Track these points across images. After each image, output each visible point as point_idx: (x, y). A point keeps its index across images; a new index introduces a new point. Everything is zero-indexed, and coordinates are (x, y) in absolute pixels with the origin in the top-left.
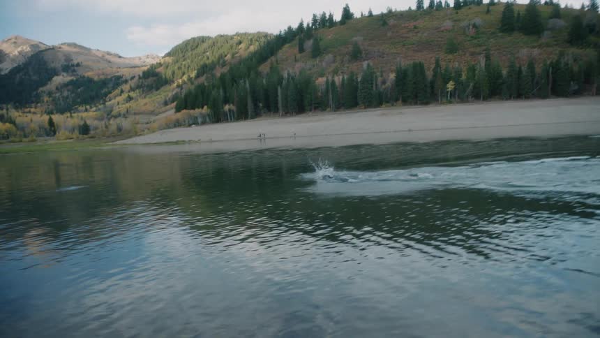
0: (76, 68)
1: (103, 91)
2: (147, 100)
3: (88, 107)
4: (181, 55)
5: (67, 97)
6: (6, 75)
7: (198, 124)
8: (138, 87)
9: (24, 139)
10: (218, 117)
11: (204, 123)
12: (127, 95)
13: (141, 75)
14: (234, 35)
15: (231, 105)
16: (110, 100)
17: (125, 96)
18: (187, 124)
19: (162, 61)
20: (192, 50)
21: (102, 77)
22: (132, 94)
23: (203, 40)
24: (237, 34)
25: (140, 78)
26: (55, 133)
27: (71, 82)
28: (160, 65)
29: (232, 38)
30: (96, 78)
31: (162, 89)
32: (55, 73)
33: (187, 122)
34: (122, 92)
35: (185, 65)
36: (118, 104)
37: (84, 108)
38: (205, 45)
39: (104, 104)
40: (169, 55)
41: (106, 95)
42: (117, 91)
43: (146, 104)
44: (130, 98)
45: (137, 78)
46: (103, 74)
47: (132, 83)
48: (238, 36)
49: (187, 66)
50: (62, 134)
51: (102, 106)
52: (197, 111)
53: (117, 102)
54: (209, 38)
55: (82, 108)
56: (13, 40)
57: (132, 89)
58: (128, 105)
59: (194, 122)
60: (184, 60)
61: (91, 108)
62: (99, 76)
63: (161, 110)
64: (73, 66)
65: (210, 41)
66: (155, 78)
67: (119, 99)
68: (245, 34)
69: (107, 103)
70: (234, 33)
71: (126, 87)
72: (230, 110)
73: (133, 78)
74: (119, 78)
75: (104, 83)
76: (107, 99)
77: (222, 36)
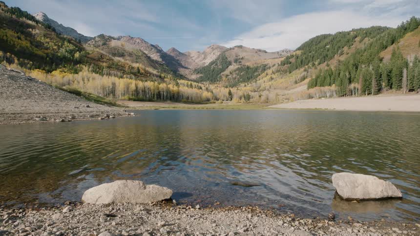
0: (241, 60)
1: (255, 74)
2: (283, 80)
3: (246, 84)
4: (308, 49)
5: (235, 78)
6: (207, 66)
7: (327, 97)
8: (278, 71)
9: (217, 102)
10: (343, 93)
11: (331, 96)
12: (270, 76)
13: (280, 63)
14: (351, 31)
15: (357, 84)
16: (259, 80)
17: (268, 77)
18: (318, 97)
19: (294, 53)
20: (316, 45)
21: (255, 65)
22: (273, 76)
23: (325, 37)
24: (353, 30)
25: (279, 65)
26: (231, 99)
27: (238, 69)
28: (292, 56)
29: (349, 33)
30: (252, 66)
31: (294, 72)
32: (230, 64)
33: (317, 95)
34: (267, 74)
35: (310, 56)
36: (264, 82)
37: (244, 85)
38: (327, 40)
39: (256, 82)
40: (299, 49)
41: (257, 76)
42: (264, 74)
43: (282, 83)
44: (272, 79)
45: (277, 65)
46: (256, 64)
47: (274, 69)
48: (354, 31)
49: (312, 56)
50: (235, 99)
51: (254, 83)
52: (326, 88)
53: (263, 81)
54: (330, 35)
55: (243, 85)
56: (212, 47)
57: (273, 73)
58: (270, 83)
59: (323, 96)
60: (310, 52)
61: (248, 84)
62: (253, 65)
63: (292, 87)
64: (239, 59)
65: (331, 38)
66: (289, 65)
67: (265, 79)
68: (361, 29)
69: (257, 82)
70: (351, 30)
71: (269, 71)
72: (355, 88)
73: (274, 65)
74: (265, 66)
75: (256, 69)
76: (258, 79)
77: (340, 33)
